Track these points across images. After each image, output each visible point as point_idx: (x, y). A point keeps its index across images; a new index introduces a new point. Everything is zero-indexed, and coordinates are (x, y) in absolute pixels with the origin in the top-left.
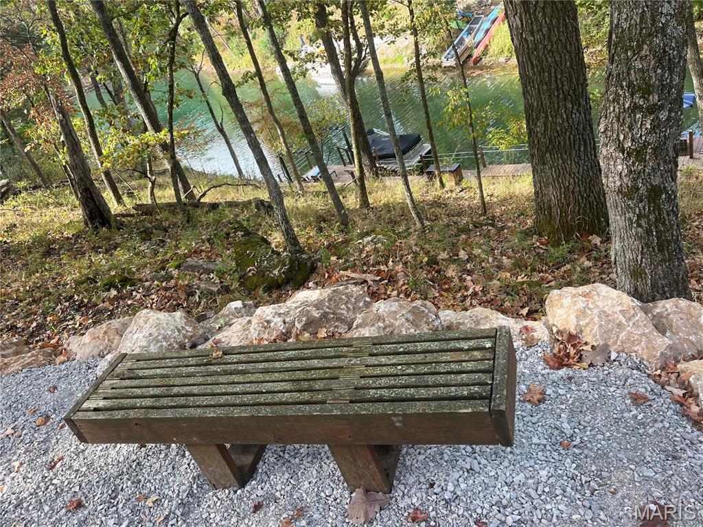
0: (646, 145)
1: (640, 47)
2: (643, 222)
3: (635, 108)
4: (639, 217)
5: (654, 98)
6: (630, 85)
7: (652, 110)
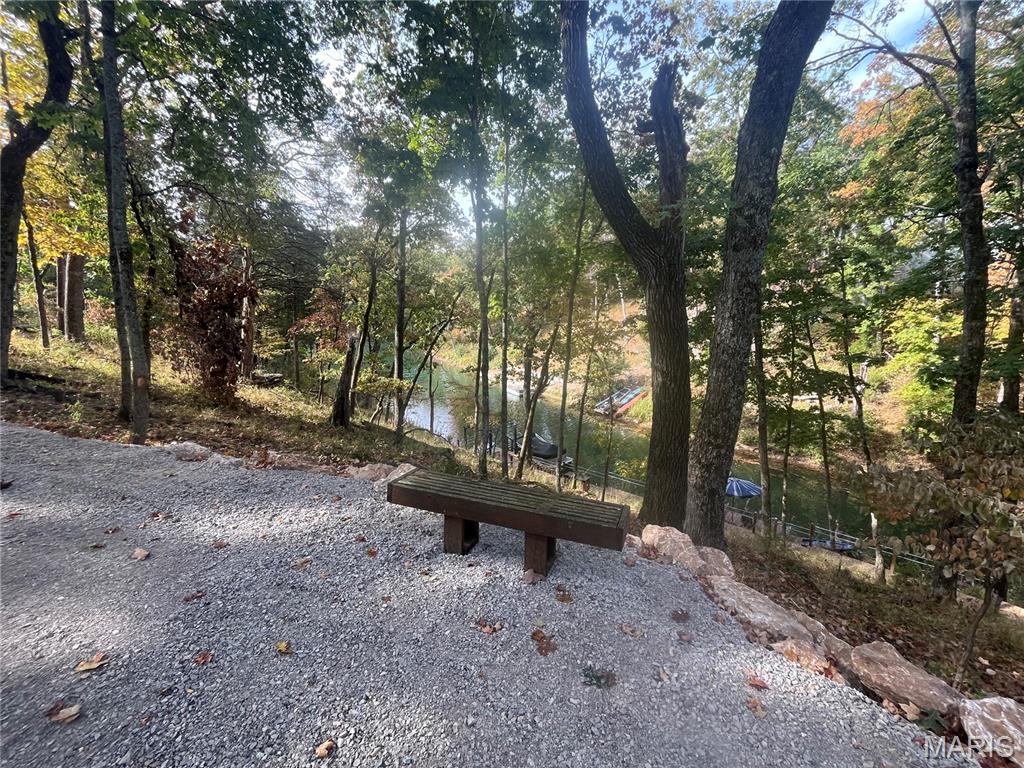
0: (712, 464)
1: (716, 414)
2: (704, 508)
3: (710, 443)
4: (703, 504)
5: (720, 441)
6: (709, 430)
7: (718, 447)
